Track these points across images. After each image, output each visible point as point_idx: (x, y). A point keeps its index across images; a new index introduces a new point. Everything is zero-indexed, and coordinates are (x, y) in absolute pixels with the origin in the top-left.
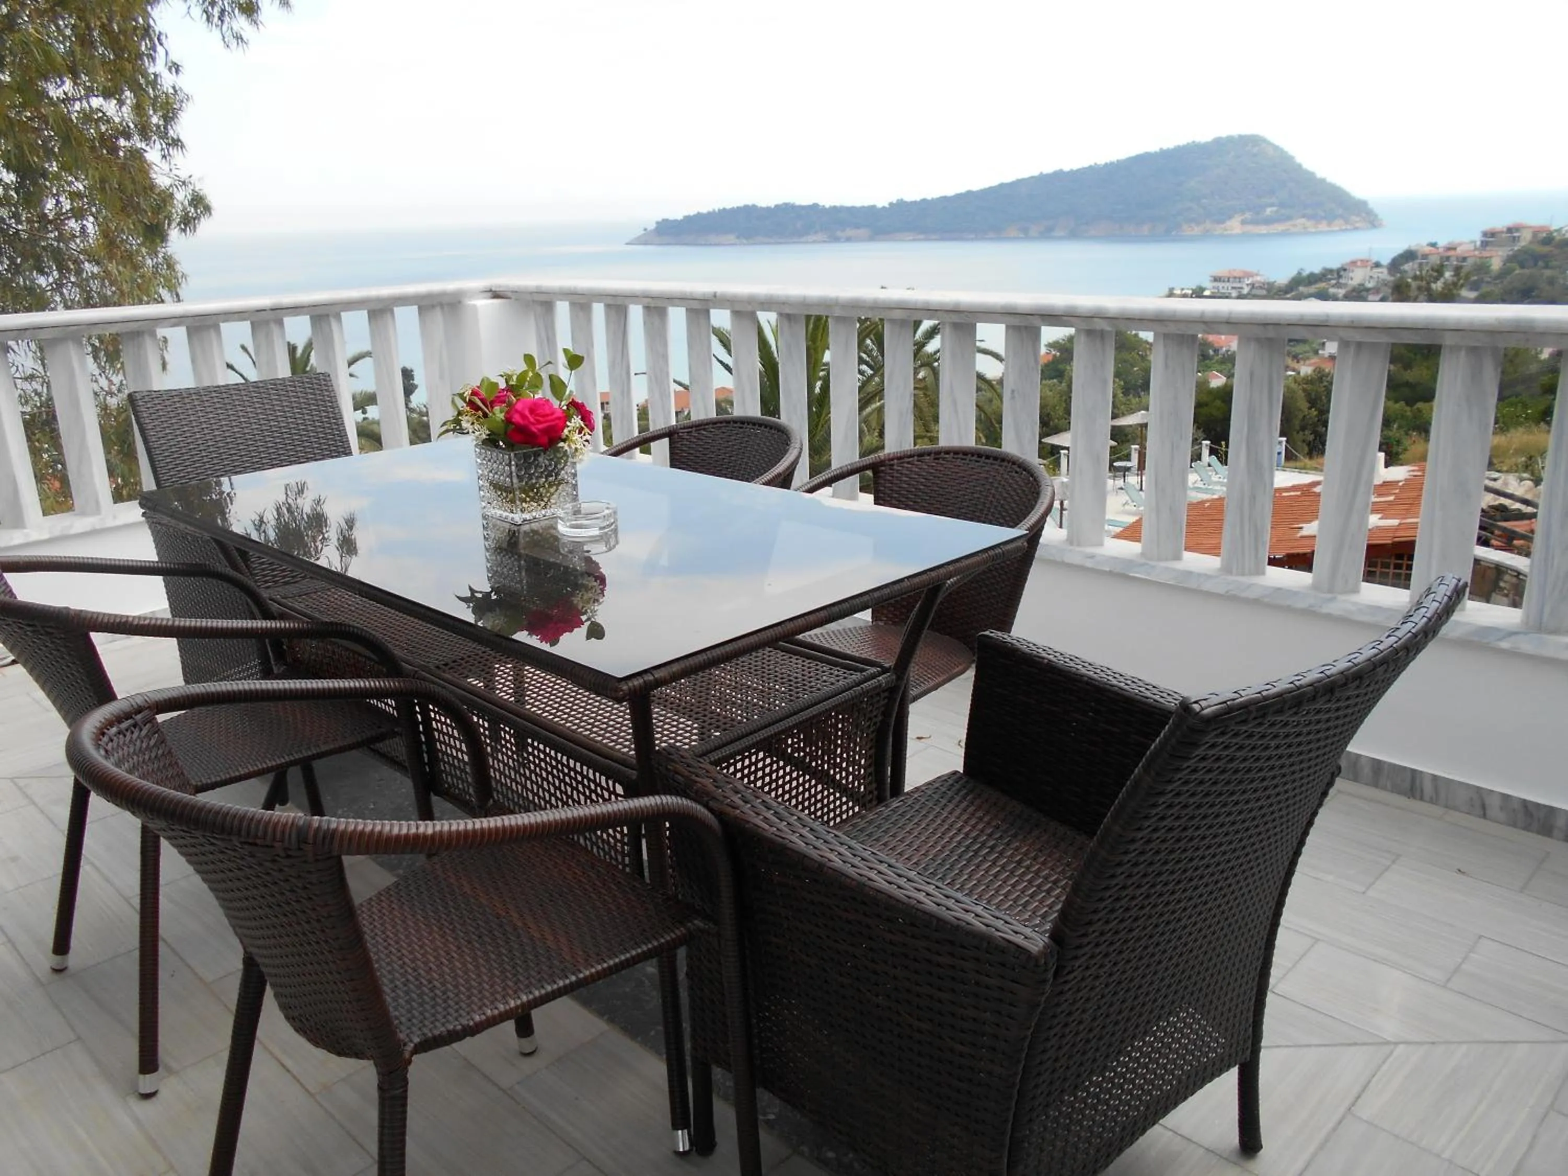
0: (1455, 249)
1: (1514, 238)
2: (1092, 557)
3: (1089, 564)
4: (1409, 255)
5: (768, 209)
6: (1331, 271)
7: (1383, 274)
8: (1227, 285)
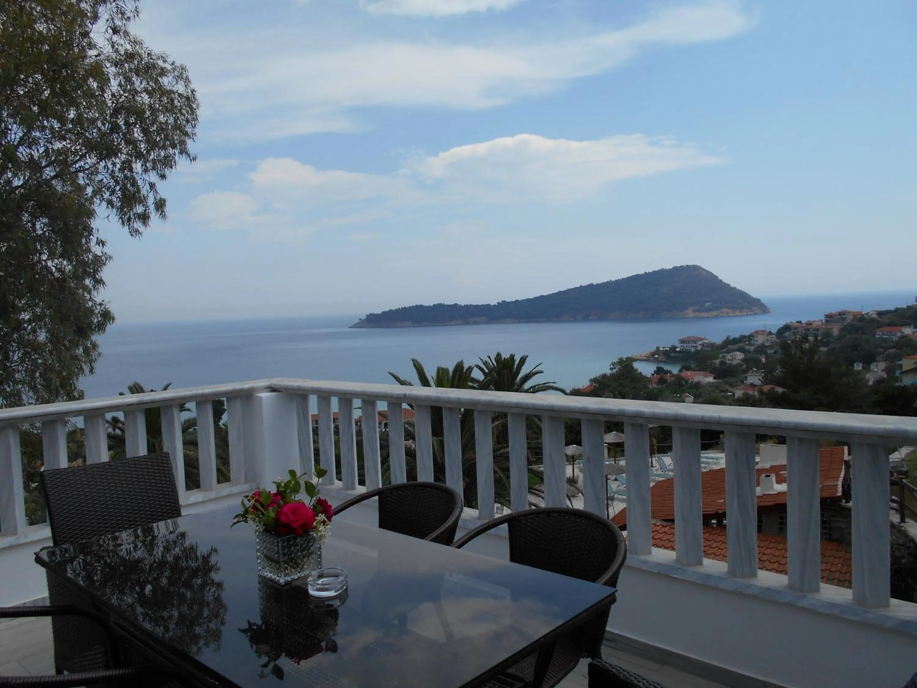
0: (812, 324)
1: (843, 318)
2: (646, 562)
3: (644, 568)
4: (787, 328)
5: (430, 307)
6: (745, 337)
7: (774, 338)
8: (688, 345)
